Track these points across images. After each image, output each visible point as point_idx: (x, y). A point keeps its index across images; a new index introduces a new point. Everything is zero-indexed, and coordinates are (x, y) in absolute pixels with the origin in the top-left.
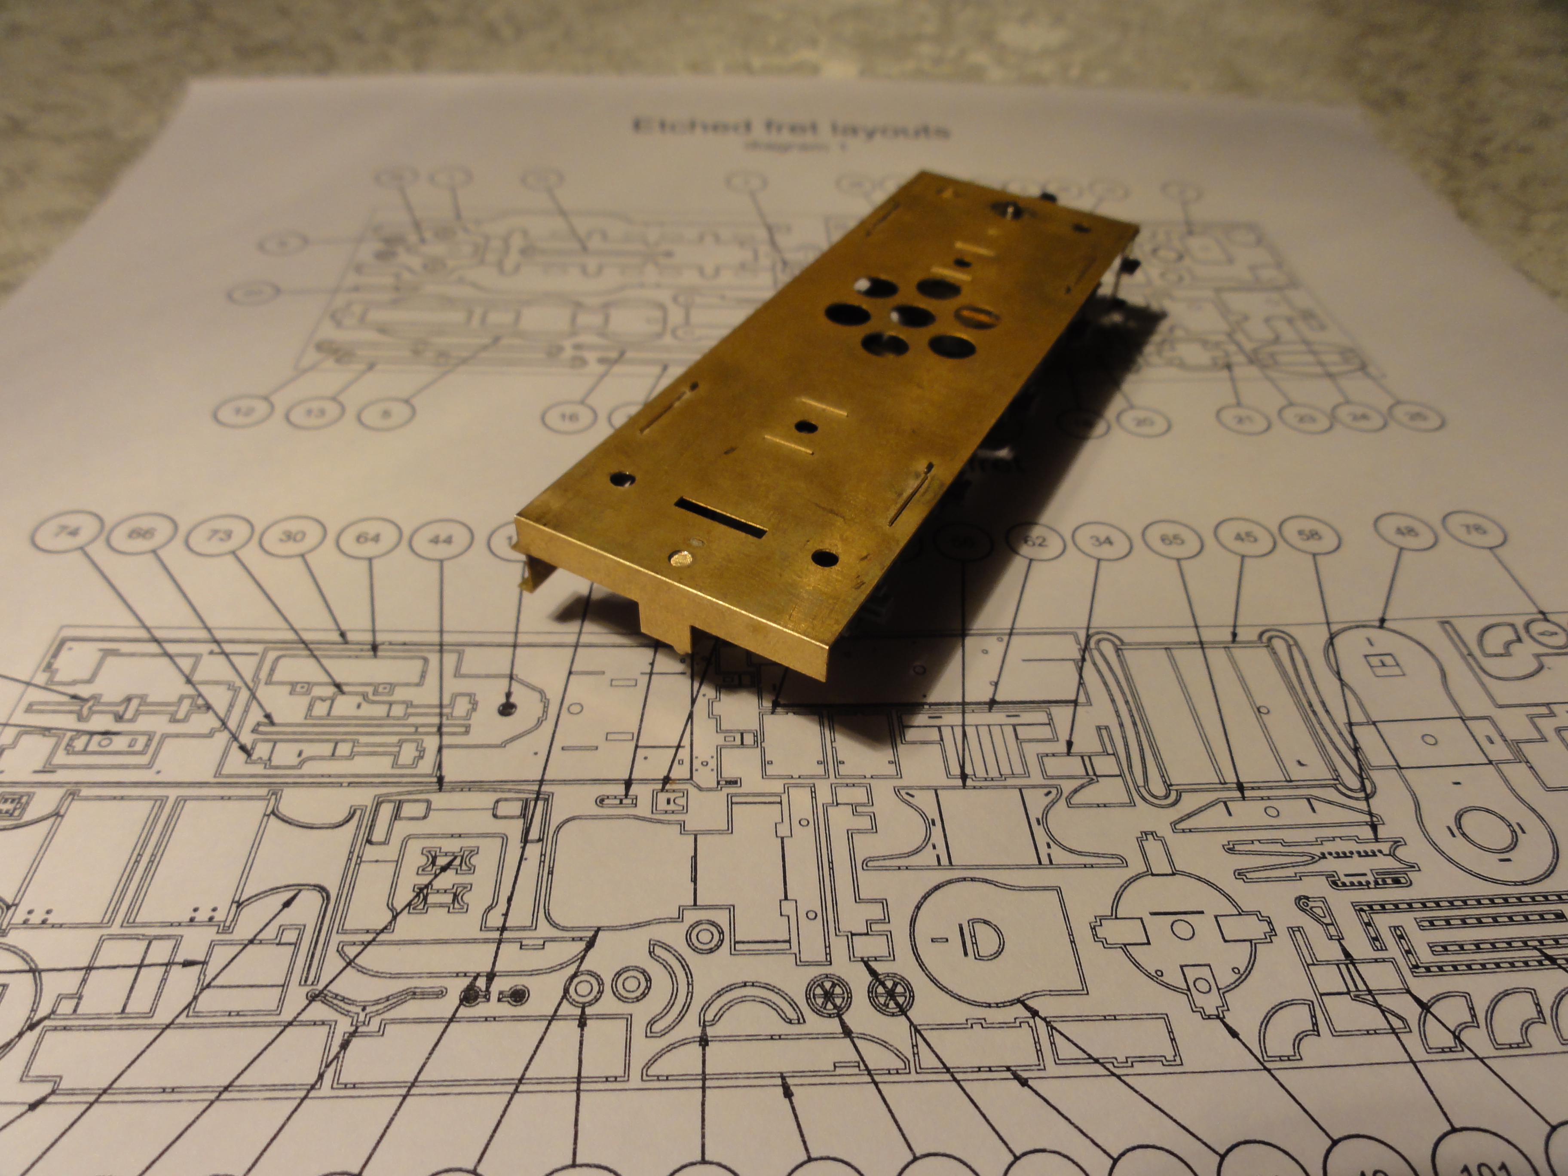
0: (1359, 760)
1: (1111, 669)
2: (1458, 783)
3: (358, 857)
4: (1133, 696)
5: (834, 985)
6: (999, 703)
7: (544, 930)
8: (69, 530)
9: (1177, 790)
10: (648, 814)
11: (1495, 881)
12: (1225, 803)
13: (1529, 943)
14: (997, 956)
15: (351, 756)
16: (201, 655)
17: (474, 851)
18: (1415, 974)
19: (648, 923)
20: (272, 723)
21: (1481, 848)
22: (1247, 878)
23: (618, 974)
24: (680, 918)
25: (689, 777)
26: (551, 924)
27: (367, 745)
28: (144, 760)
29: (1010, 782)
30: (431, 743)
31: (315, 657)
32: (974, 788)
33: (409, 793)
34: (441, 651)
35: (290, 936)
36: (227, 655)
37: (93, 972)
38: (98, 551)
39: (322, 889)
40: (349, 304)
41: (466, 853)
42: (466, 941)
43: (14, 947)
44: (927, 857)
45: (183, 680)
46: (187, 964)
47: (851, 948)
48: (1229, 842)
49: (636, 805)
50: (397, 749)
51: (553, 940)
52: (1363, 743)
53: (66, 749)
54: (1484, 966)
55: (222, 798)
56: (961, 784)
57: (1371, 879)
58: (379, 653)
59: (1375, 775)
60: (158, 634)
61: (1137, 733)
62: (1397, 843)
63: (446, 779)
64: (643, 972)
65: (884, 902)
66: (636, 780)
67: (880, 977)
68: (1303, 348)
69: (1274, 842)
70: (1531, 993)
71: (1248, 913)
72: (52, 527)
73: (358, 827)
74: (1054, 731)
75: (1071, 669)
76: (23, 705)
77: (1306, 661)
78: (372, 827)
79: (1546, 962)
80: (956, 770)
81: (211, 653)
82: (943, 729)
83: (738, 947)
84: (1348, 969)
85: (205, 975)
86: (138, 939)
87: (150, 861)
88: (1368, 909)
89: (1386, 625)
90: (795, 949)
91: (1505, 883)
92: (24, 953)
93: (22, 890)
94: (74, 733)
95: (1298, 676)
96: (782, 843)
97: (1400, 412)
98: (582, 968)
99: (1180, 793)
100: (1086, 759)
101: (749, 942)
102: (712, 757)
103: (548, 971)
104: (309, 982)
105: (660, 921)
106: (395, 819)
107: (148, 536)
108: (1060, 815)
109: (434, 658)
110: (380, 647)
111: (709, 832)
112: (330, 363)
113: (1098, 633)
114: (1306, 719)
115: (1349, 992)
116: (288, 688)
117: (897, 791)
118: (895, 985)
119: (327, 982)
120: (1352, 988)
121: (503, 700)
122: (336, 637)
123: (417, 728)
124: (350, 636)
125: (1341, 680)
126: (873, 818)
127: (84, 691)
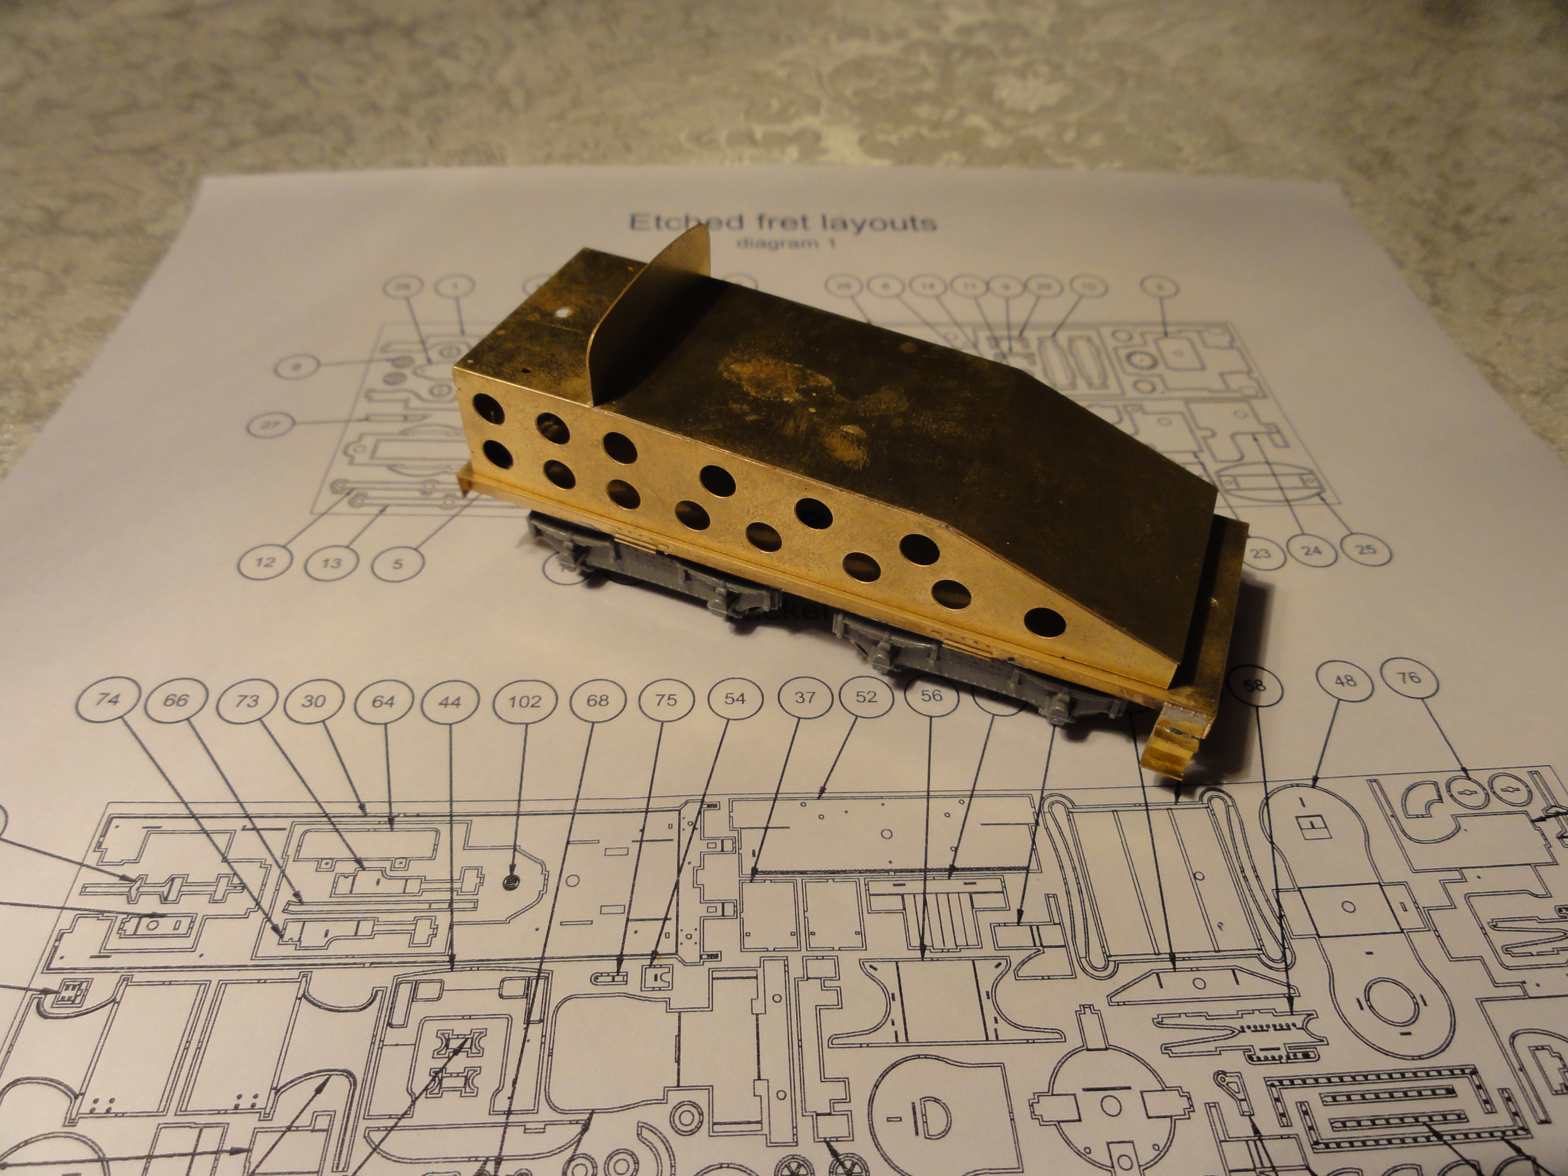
0: (1282, 928)
1: (1061, 834)
2: (1371, 953)
3: (380, 1041)
4: (1080, 862)
5: (799, 1166)
6: (957, 870)
7: (546, 1113)
8: (108, 698)
9: (1115, 961)
10: (639, 993)
11: (1395, 1056)
12: (1158, 975)
13: (1420, 1119)
14: (943, 1136)
15: (372, 936)
16: (235, 831)
17: (483, 1033)
18: (1315, 1151)
19: (636, 1105)
20: (301, 902)
21: (1386, 1021)
22: (1172, 1053)
23: (610, 1157)
24: (663, 1101)
25: (674, 951)
26: (551, 1107)
27: (386, 923)
28: (187, 943)
29: (965, 953)
30: (443, 920)
31: (337, 831)
32: (932, 959)
33: (425, 973)
34: (451, 822)
35: (322, 1122)
36: (258, 831)
37: (153, 1160)
38: (136, 719)
39: (349, 1074)
40: (361, 437)
41: (476, 1035)
42: (477, 1126)
43: (84, 1137)
44: (886, 1034)
45: (221, 858)
46: (234, 1152)
47: (815, 1128)
48: (1158, 1015)
49: (627, 981)
50: (413, 927)
51: (553, 1123)
52: (1287, 911)
53: (118, 933)
54: (1377, 1142)
55: (259, 981)
56: (920, 956)
57: (1284, 1054)
58: (395, 826)
59: (1296, 944)
60: (197, 810)
61: (1082, 902)
62: (1310, 1016)
63: (457, 959)
64: (632, 1155)
65: (845, 1081)
66: (627, 955)
67: (840, 1157)
68: (1265, 469)
69: (1199, 1015)
70: (1417, 1169)
71: (1171, 1089)
72: (94, 694)
73: (380, 1009)
74: (1007, 899)
75: (1025, 832)
76: (77, 888)
77: (1241, 823)
78: (392, 1009)
79: (1433, 1138)
80: (916, 942)
81: (244, 829)
82: (905, 896)
83: (716, 1128)
84: (1256, 1145)
85: (250, 1163)
86: (190, 1127)
87: (197, 1048)
88: (1278, 1084)
89: (1318, 784)
90: (766, 1131)
91: (1403, 1057)
92: (93, 1142)
93: (87, 1080)
94: (125, 916)
95: (1233, 839)
96: (757, 1020)
97: (1351, 544)
98: (578, 1152)
99: (1118, 964)
100: (1034, 928)
101: (725, 1124)
102: (696, 929)
103: (548, 1154)
104: (340, 1169)
105: (647, 1103)
106: (412, 1001)
107: (181, 703)
108: (1008, 987)
109: (445, 829)
110: (396, 819)
111: (693, 1010)
112: (344, 506)
113: (1051, 795)
114: (1237, 885)
115: (1254, 1170)
116: (314, 865)
117: (862, 963)
118: (853, 1165)
119: (356, 1168)
120: (1258, 1165)
121: (508, 874)
122: (355, 809)
123: (430, 904)
124: (369, 808)
125: (1272, 843)
126: (839, 992)
127: (131, 871)
